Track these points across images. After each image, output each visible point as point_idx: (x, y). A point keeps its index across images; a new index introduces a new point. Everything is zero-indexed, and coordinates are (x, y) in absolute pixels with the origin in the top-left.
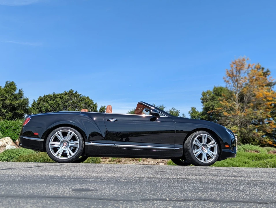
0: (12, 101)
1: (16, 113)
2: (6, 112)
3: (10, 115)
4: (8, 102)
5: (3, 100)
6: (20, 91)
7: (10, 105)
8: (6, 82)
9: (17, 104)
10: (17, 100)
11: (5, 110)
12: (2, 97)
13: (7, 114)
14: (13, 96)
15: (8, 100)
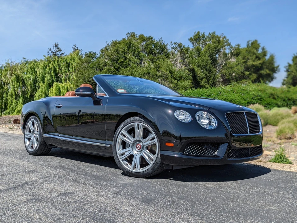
0: (254, 61)
1: (261, 74)
2: (250, 74)
3: (254, 76)
4: (250, 63)
5: (245, 62)
6: (263, 49)
7: (253, 66)
8: (248, 42)
9: (260, 64)
10: (259, 59)
11: (248, 71)
12: (244, 59)
13: (250, 76)
14: (255, 56)
15: (250, 61)
